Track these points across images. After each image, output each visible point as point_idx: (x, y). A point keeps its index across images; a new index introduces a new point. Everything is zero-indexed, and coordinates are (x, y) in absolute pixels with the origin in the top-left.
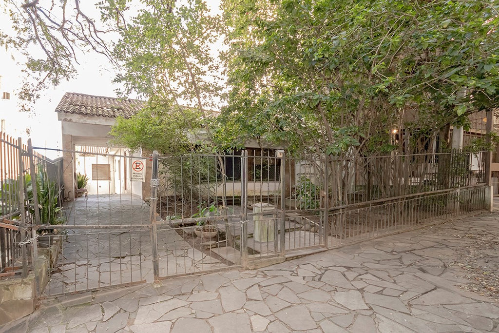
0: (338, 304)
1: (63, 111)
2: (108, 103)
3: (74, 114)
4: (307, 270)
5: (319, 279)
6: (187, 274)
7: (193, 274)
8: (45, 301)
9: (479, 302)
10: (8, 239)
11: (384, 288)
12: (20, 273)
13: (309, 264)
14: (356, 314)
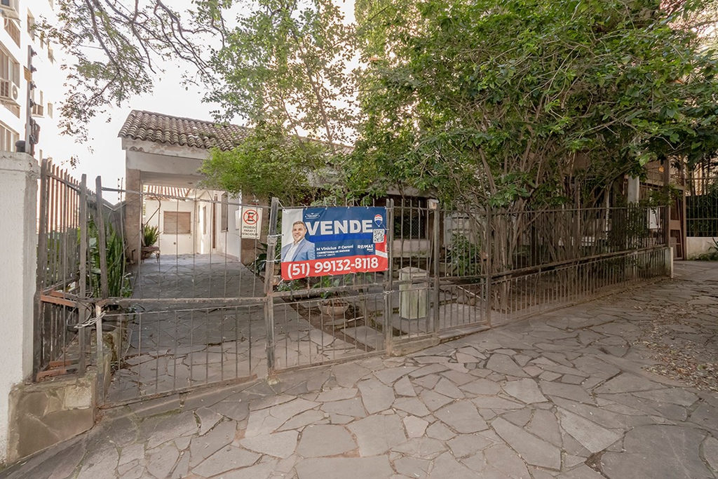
0: (511, 397)
1: (130, 136)
2: (194, 128)
3: (147, 142)
4: (467, 355)
5: (485, 366)
6: (313, 365)
7: (321, 364)
8: (110, 411)
9: (670, 387)
10: (54, 320)
11: (563, 375)
12: (74, 370)
13: (469, 346)
14: (534, 408)
